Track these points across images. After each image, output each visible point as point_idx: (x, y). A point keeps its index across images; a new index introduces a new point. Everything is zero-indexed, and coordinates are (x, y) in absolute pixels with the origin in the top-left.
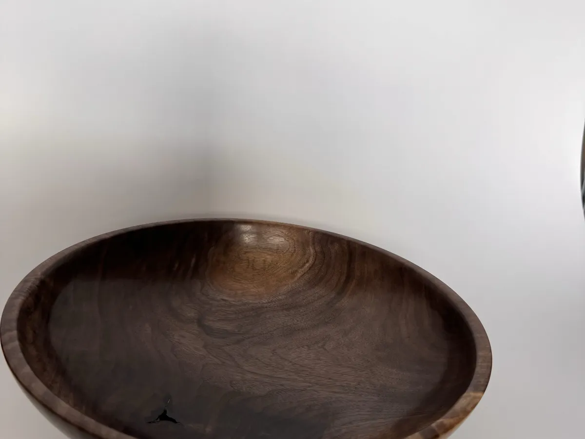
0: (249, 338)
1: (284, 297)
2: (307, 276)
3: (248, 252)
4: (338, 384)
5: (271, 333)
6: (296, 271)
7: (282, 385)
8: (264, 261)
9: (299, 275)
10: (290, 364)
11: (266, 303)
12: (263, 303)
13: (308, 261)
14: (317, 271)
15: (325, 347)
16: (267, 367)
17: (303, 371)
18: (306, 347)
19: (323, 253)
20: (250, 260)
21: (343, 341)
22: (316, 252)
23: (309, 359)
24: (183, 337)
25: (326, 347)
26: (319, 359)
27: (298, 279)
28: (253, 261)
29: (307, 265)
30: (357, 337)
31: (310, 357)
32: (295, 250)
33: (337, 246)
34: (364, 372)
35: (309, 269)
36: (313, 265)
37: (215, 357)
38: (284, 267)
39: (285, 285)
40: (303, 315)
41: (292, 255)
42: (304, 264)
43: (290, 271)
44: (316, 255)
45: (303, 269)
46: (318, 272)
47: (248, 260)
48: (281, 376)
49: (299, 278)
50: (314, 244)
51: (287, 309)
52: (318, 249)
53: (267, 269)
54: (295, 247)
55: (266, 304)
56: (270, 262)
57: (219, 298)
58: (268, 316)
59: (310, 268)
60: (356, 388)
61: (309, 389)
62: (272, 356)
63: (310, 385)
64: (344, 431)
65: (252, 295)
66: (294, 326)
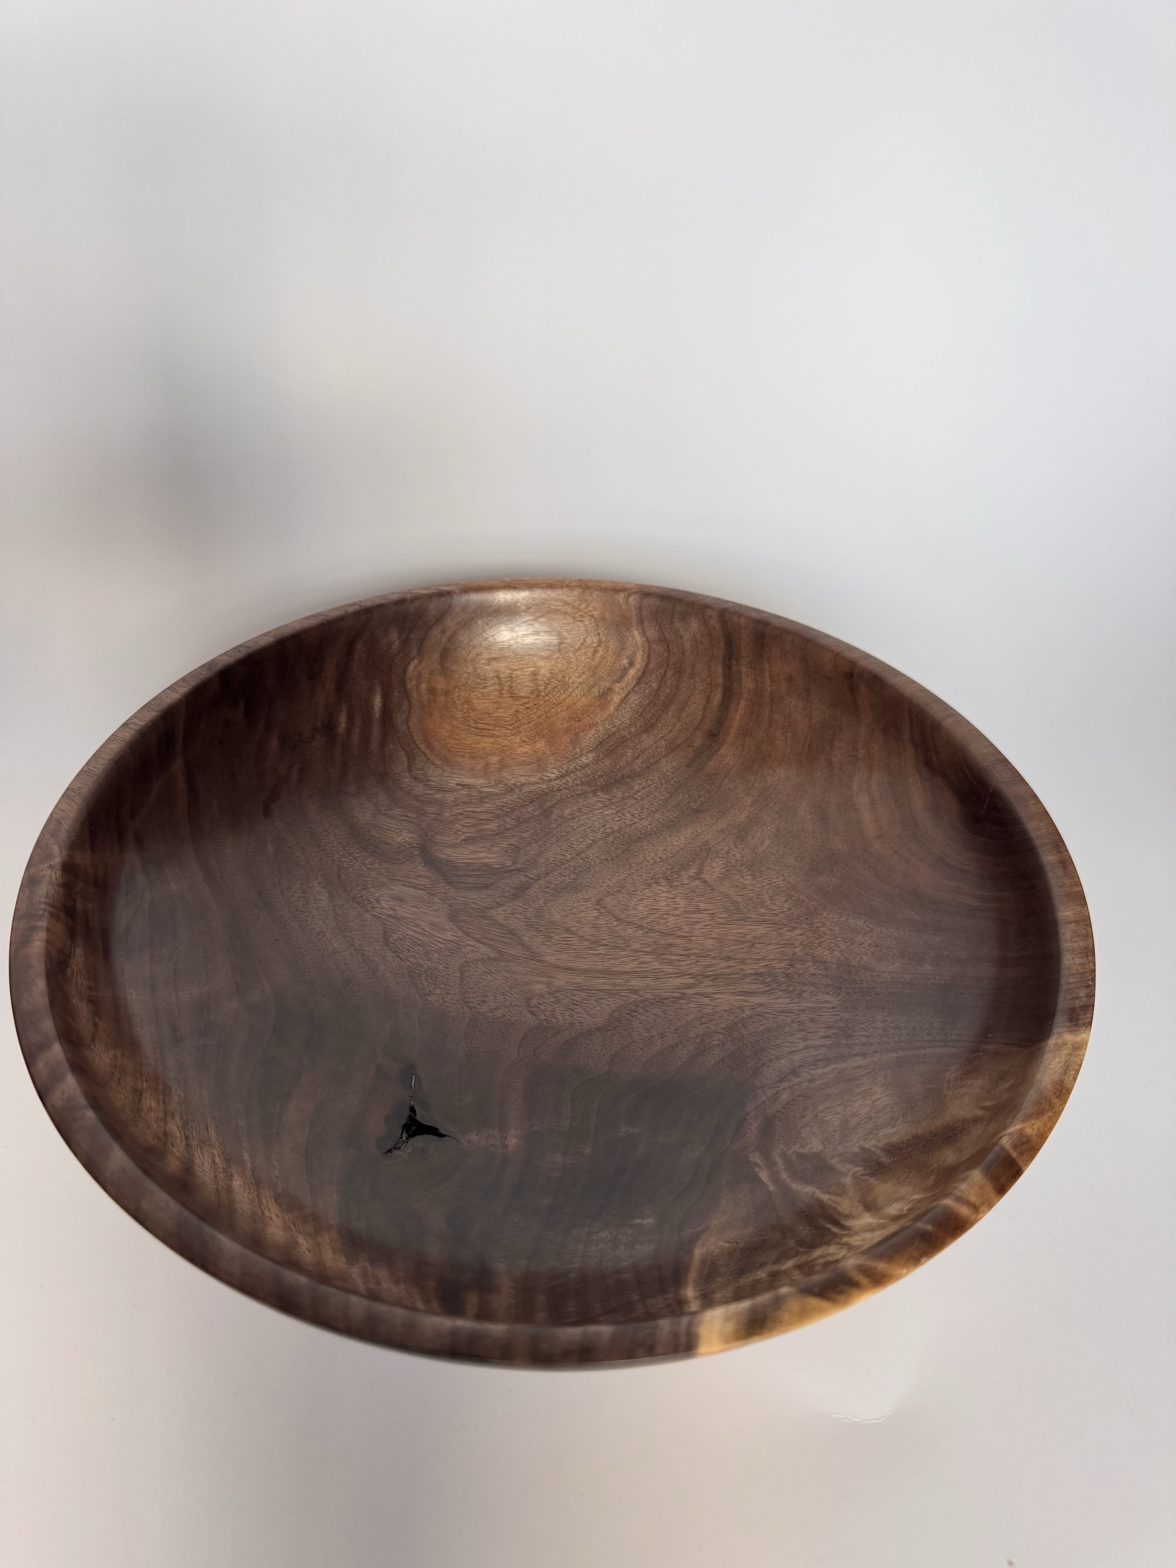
0: (539, 877)
1: (591, 756)
2: (634, 699)
3: (495, 659)
4: (749, 969)
5: (583, 855)
6: (610, 690)
7: (634, 992)
8: (535, 674)
9: (616, 699)
10: (640, 932)
11: (557, 778)
12: (550, 781)
13: (631, 664)
14: (654, 685)
15: (703, 876)
16: (592, 949)
17: (671, 945)
18: (663, 882)
19: (663, 640)
20: (502, 676)
21: (738, 856)
22: (647, 638)
23: (677, 912)
24: (400, 900)
25: (706, 876)
26: (698, 911)
27: (617, 710)
28: (510, 677)
29: (632, 672)
30: (768, 842)
31: (676, 909)
32: (600, 642)
33: (695, 625)
34: (798, 932)
35: (638, 683)
36: (645, 672)
37: (479, 941)
38: (581, 683)
39: (591, 726)
40: (642, 799)
41: (595, 652)
42: (625, 670)
43: (595, 691)
44: (650, 648)
45: (623, 684)
46: (659, 687)
47: (498, 677)
48: (627, 968)
49: (619, 706)
50: (641, 622)
51: (606, 788)
52: (652, 633)
53: (543, 694)
54: (599, 634)
55: (557, 782)
56: (548, 675)
57: (452, 783)
58: (567, 812)
59: (639, 681)
60: (787, 975)
61: (689, 992)
62: (596, 918)
63: (692, 981)
64: (785, 1096)
65: (523, 763)
66: (628, 830)
